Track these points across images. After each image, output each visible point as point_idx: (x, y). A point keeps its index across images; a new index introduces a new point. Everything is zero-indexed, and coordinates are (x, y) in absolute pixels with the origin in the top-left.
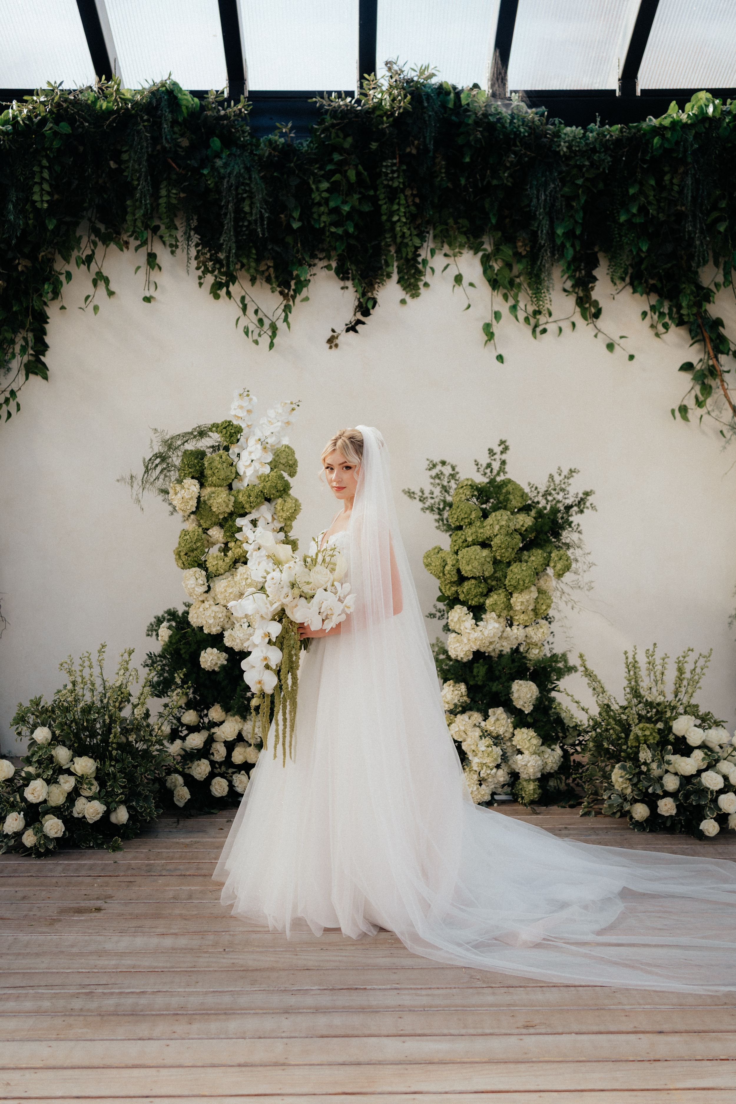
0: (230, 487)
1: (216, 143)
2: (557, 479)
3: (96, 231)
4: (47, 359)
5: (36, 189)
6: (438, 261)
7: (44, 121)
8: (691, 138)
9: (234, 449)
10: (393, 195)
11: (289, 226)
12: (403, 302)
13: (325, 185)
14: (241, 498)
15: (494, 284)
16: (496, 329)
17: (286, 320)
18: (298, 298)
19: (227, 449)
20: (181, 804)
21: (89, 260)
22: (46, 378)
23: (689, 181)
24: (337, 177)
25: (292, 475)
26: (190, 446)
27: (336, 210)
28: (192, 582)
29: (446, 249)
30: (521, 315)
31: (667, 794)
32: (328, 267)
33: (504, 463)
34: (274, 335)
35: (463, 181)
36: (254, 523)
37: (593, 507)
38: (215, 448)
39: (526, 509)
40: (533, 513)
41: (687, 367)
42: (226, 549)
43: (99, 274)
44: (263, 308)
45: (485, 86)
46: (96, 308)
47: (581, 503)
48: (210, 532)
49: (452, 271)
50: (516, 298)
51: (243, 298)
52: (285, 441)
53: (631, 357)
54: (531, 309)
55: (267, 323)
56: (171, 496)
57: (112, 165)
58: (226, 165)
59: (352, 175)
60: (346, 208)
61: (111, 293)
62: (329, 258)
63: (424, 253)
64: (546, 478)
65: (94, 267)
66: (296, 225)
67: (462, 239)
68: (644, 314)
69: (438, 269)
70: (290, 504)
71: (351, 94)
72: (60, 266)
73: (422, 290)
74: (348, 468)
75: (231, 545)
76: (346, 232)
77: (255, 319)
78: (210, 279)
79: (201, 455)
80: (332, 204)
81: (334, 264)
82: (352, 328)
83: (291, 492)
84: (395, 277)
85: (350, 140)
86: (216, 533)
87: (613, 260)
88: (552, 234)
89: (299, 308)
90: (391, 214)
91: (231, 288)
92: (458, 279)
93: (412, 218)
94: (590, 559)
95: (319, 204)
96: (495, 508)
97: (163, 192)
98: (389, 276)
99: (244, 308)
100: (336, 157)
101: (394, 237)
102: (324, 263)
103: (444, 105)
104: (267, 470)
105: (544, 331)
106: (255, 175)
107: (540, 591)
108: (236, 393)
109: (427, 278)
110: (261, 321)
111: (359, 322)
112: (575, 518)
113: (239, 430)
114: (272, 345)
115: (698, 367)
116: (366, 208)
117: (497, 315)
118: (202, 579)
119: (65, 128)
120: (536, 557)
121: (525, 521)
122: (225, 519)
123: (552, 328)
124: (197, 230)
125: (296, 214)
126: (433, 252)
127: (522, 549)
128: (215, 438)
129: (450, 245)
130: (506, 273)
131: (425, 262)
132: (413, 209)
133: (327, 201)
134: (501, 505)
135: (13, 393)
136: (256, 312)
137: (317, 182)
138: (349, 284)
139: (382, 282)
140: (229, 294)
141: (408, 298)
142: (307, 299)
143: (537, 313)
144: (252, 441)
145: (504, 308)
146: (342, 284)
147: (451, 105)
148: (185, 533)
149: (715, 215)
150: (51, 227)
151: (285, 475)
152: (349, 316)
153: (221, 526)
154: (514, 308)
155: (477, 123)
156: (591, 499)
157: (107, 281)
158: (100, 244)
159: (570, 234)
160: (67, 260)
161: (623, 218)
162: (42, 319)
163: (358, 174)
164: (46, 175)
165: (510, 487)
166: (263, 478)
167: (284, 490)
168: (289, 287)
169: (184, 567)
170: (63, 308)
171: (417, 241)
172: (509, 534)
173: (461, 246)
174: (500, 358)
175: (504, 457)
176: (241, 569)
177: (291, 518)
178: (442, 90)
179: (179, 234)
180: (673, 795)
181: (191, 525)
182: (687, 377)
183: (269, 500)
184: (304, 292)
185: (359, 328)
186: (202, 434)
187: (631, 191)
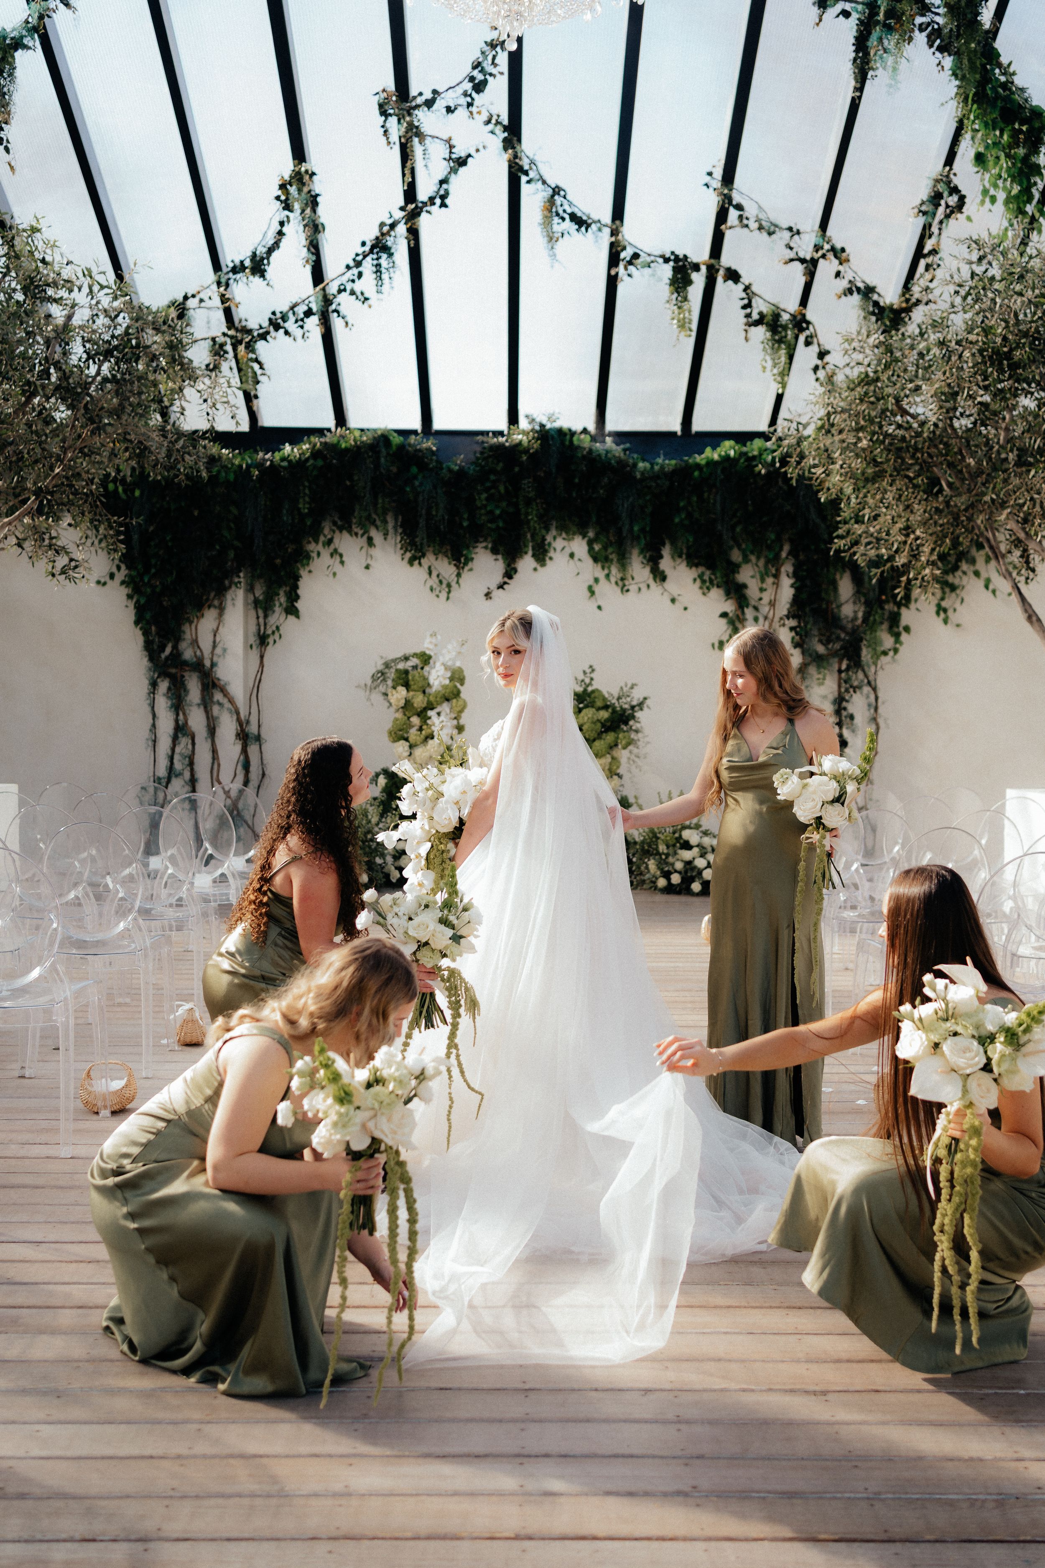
0: (424, 692)
1: (414, 470)
2: (625, 689)
3: (335, 523)
4: (299, 605)
5: (301, 500)
6: (559, 543)
7: (307, 460)
8: (719, 471)
9: (426, 668)
10: (528, 502)
11: (461, 524)
12: (535, 569)
13: (484, 496)
14: (432, 699)
15: (596, 559)
16: (596, 589)
17: (458, 582)
18: (466, 568)
19: (422, 668)
20: (394, 881)
21: (330, 542)
22: (298, 617)
23: (718, 498)
24: (493, 491)
25: (462, 685)
26: (401, 666)
27: (491, 512)
28: (400, 749)
29: (564, 535)
30: (613, 580)
31: (676, 871)
32: (486, 548)
33: (592, 679)
34: (449, 592)
35: (574, 495)
36: (439, 714)
37: (648, 707)
38: (415, 667)
39: (606, 707)
40: (610, 710)
41: (724, 615)
42: (420, 729)
43: (336, 550)
44: (443, 573)
45: (592, 427)
46: (335, 574)
47: (641, 705)
48: (412, 719)
49: (568, 551)
50: (609, 568)
51: (430, 568)
52: (458, 664)
53: (686, 609)
54: (619, 576)
55: (445, 582)
56: (390, 696)
57: (348, 483)
58: (421, 484)
59: (502, 489)
60: (498, 512)
61: (342, 562)
62: (485, 540)
63: (549, 538)
64: (618, 689)
65: (332, 547)
66: (465, 524)
67: (575, 529)
68: (695, 580)
69: (559, 548)
70: (461, 703)
71: (501, 433)
72: (312, 547)
73: (548, 561)
74: (517, 652)
75: (424, 727)
76: (498, 527)
77: (437, 581)
78: (408, 555)
79: (406, 672)
80: (489, 508)
81: (490, 546)
82: (501, 587)
83: (462, 695)
84: (530, 553)
85: (501, 465)
86: (415, 720)
87: (673, 543)
88: (631, 530)
89: (466, 575)
90: (527, 514)
91: (422, 561)
92: (572, 555)
93: (541, 517)
94: (647, 739)
95: (480, 508)
96: (586, 707)
97: (380, 501)
98: (526, 553)
99: (430, 573)
100: (492, 477)
101: (529, 528)
102: (484, 544)
103: (562, 443)
104: (447, 682)
105: (628, 591)
106: (439, 491)
107: (613, 758)
108: (428, 634)
109: (551, 554)
110: (441, 582)
111: (505, 583)
112: (638, 714)
113: (430, 657)
114: (448, 598)
115: (731, 615)
116: (511, 510)
117: (597, 580)
118: (407, 748)
119: (320, 463)
120: (610, 737)
121: (604, 715)
122: (422, 712)
123: (633, 588)
124: (401, 526)
125: (466, 516)
126: (555, 538)
127: (602, 732)
128: (414, 661)
129: (567, 533)
130: (603, 553)
131: (550, 544)
132: (541, 511)
133: (485, 506)
134: (591, 705)
135: (278, 628)
136: (438, 576)
137: (479, 493)
138: (500, 557)
139: (521, 557)
140: (420, 564)
141: (539, 567)
142: (471, 570)
143: (622, 579)
144: (438, 665)
145: (601, 574)
146: (494, 557)
147: (567, 443)
148: (396, 719)
149: (735, 520)
150: (309, 523)
151: (458, 685)
152: (498, 578)
153: (419, 715)
154: (608, 576)
155: (584, 457)
156: (648, 702)
157: (341, 556)
158: (337, 532)
159: (643, 530)
160: (317, 542)
161: (677, 520)
162: (297, 578)
163: (506, 488)
164: (307, 491)
165: (596, 694)
166: (445, 687)
167: (457, 694)
168: (460, 562)
169: (394, 741)
170: (310, 572)
171: (544, 532)
172: (594, 723)
173: (574, 534)
174: (599, 608)
175: (592, 675)
176: (430, 742)
177: (461, 711)
178: (560, 431)
179: (390, 525)
180: (680, 873)
181: (399, 715)
182: (724, 621)
183: (448, 700)
184: (470, 565)
185: (505, 586)
186: (406, 658)
187: (682, 504)
